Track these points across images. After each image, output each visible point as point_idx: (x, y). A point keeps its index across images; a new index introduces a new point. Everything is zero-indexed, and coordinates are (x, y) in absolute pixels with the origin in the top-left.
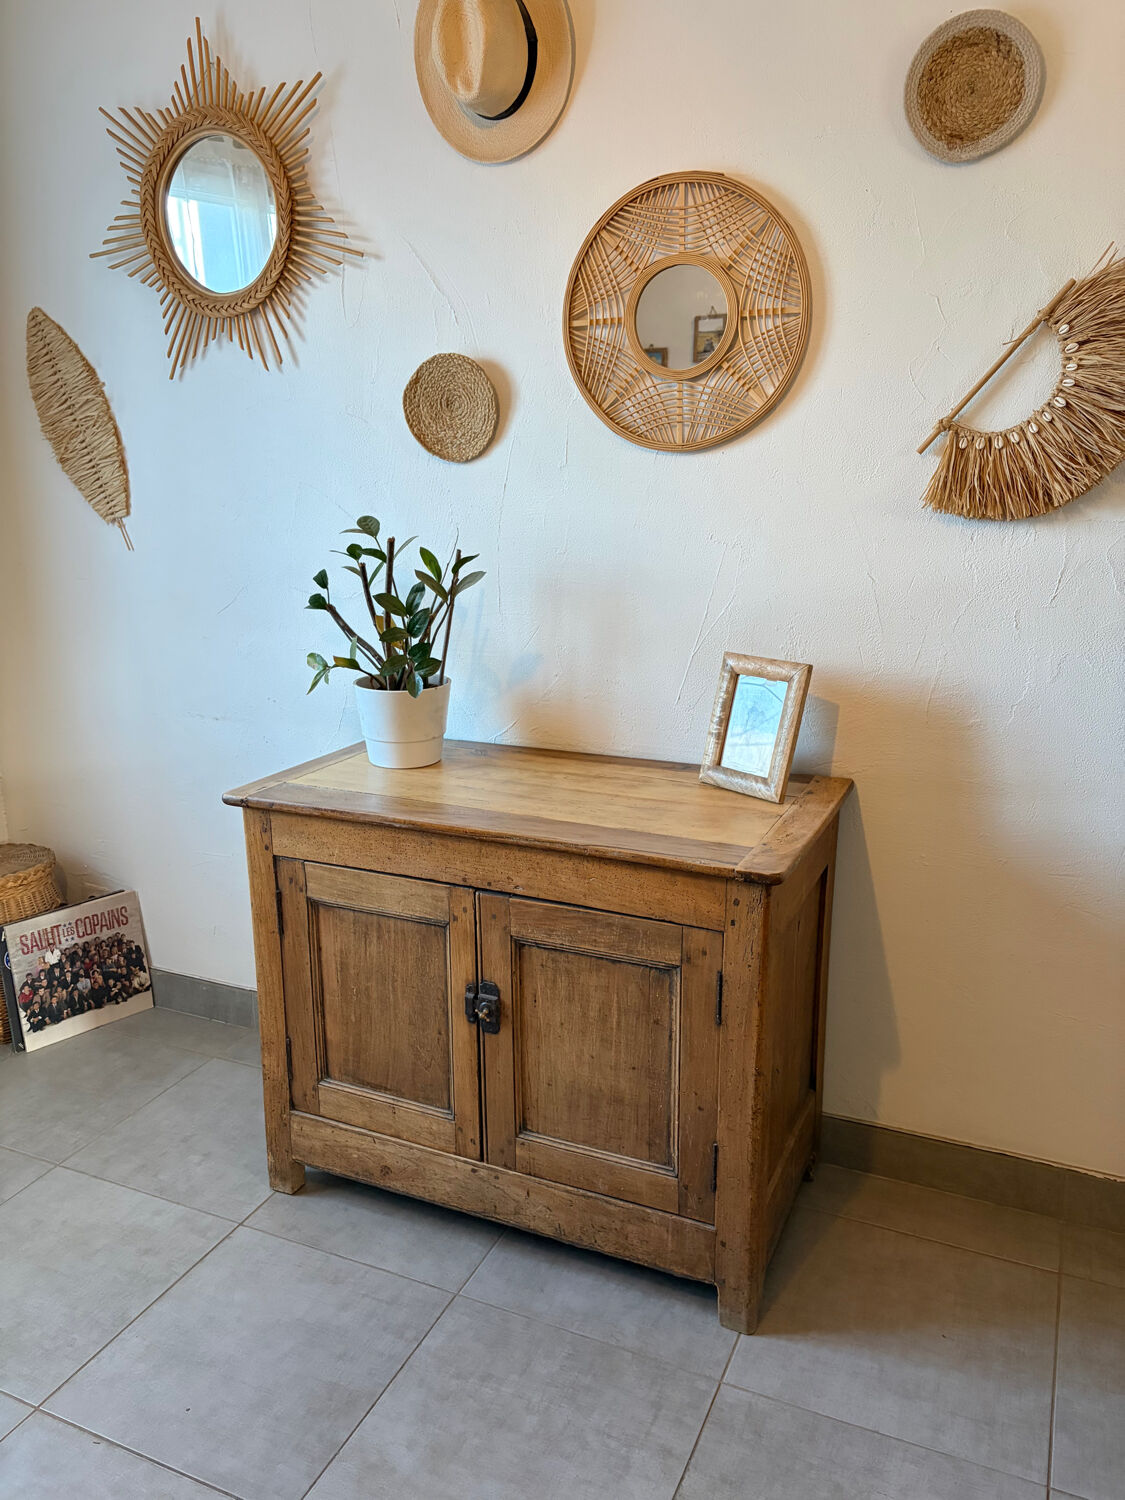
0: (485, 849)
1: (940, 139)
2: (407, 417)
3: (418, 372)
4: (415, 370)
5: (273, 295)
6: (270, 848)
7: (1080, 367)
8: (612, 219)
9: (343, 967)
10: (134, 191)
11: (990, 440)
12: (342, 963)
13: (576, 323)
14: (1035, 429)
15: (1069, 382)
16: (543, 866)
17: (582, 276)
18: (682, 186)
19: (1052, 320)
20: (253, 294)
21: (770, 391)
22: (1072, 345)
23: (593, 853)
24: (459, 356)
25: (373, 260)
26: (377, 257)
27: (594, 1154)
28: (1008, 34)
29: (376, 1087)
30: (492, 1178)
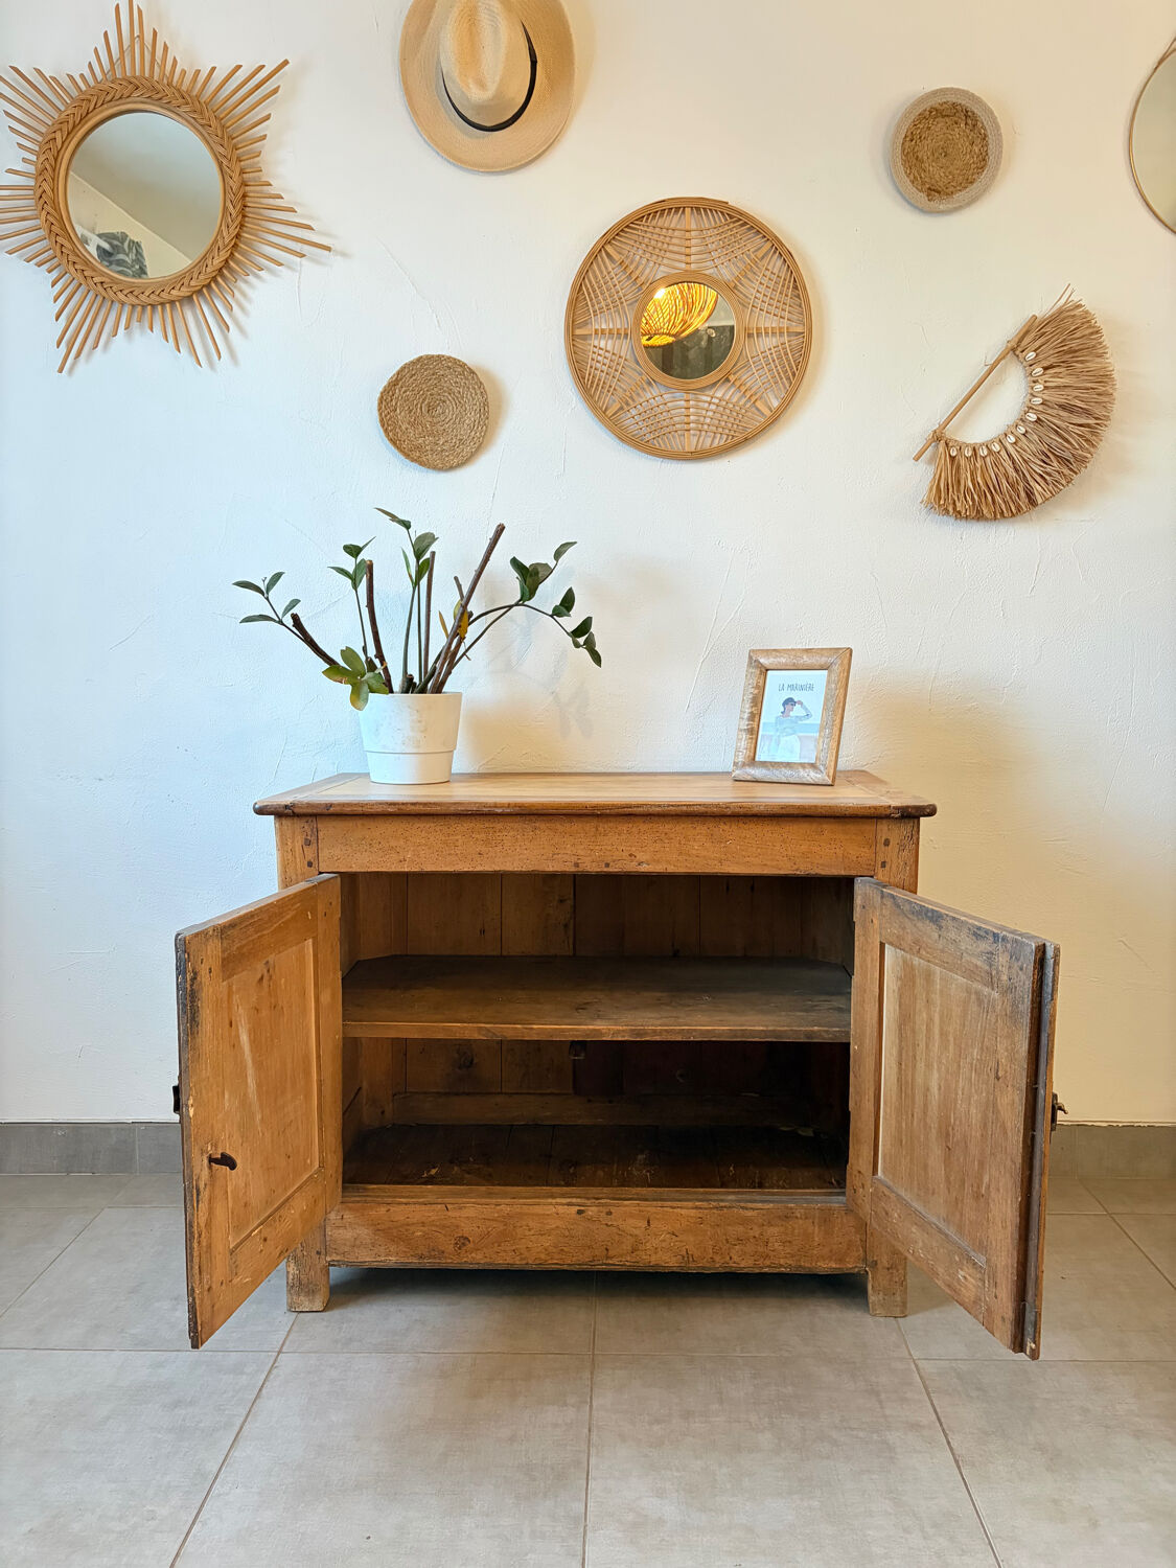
0: (604, 826)
1: (921, 191)
2: (382, 421)
3: (398, 373)
4: (395, 372)
5: (213, 285)
6: (315, 864)
7: (1046, 388)
8: (617, 235)
10: (25, 160)
11: (974, 449)
13: (578, 332)
14: (1013, 440)
15: (1038, 401)
16: (672, 836)
17: (586, 286)
18: (688, 210)
19: (1020, 349)
20: (186, 281)
21: (775, 404)
22: (1038, 370)
23: (737, 810)
24: (449, 358)
25: (339, 258)
26: (344, 255)
28: (976, 111)
30: (603, 1215)
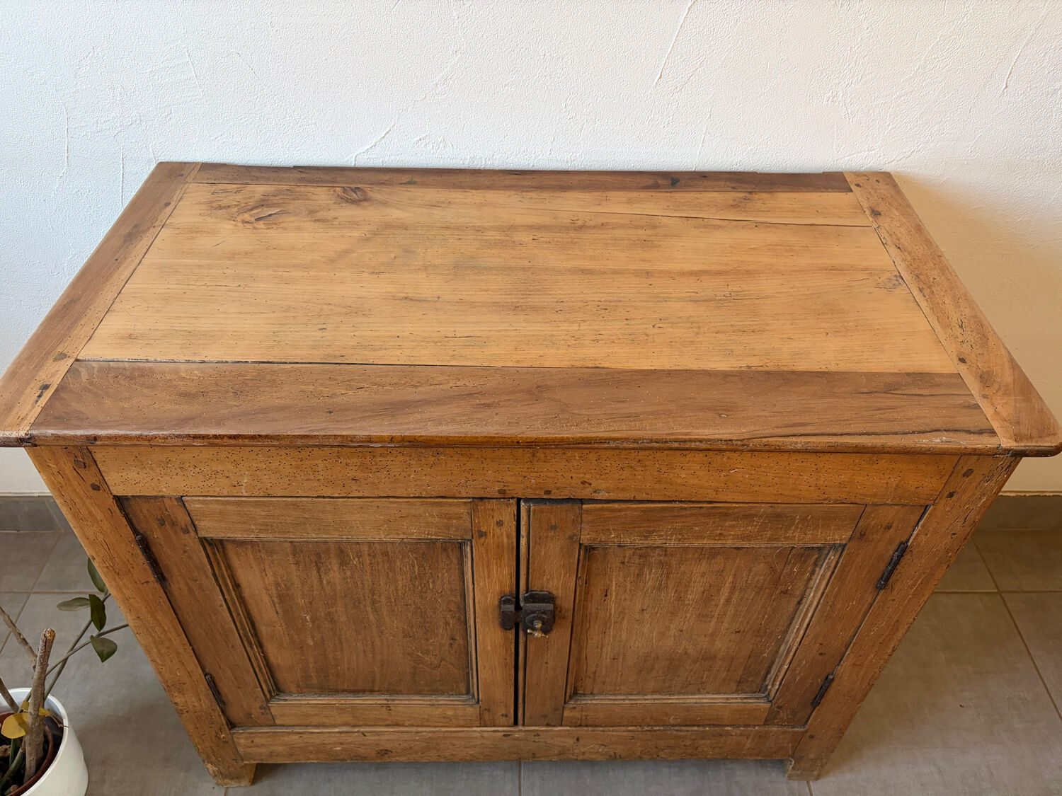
6: (104, 488)
9: (284, 598)
12: (280, 596)
27: (670, 701)
29: (355, 692)
30: (531, 736)
